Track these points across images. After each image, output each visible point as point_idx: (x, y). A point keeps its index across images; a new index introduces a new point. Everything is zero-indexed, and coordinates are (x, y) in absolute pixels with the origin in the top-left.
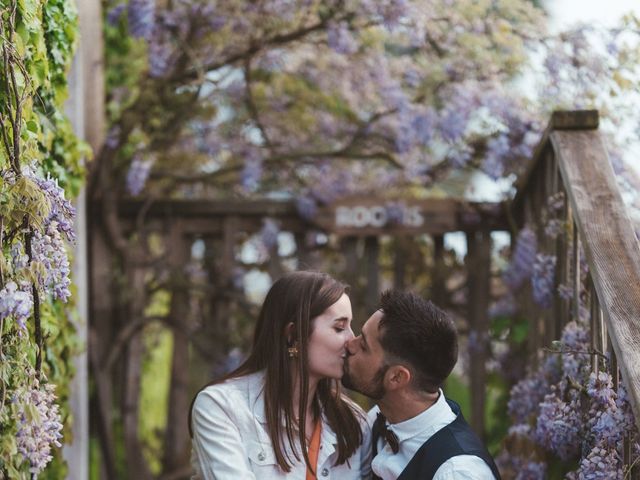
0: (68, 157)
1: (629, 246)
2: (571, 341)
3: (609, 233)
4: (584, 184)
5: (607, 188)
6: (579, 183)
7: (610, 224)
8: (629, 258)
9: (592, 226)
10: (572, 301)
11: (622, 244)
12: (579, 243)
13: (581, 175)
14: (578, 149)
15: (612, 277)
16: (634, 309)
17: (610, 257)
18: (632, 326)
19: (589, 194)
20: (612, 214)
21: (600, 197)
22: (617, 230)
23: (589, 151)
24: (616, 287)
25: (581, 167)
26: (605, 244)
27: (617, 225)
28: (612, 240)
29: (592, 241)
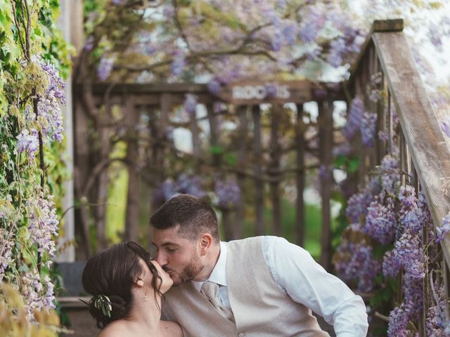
0: (60, 54)
1: (425, 104)
2: (387, 167)
3: (411, 96)
4: (395, 66)
5: (410, 68)
6: (391, 65)
7: (412, 91)
8: (424, 112)
9: (400, 92)
10: (388, 143)
11: (420, 103)
12: (392, 104)
13: (393, 60)
14: (390, 44)
15: (414, 124)
16: (429, 144)
17: (412, 112)
18: (428, 155)
19: (398, 72)
20: (413, 85)
21: (405, 74)
22: (417, 95)
23: (397, 45)
24: (417, 131)
25: (392, 55)
26: (409, 103)
27: (417, 91)
28: (414, 101)
29: (401, 102)
